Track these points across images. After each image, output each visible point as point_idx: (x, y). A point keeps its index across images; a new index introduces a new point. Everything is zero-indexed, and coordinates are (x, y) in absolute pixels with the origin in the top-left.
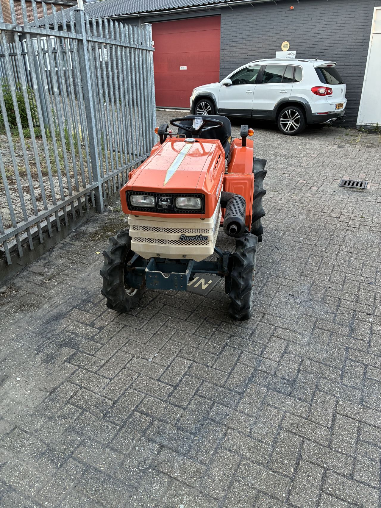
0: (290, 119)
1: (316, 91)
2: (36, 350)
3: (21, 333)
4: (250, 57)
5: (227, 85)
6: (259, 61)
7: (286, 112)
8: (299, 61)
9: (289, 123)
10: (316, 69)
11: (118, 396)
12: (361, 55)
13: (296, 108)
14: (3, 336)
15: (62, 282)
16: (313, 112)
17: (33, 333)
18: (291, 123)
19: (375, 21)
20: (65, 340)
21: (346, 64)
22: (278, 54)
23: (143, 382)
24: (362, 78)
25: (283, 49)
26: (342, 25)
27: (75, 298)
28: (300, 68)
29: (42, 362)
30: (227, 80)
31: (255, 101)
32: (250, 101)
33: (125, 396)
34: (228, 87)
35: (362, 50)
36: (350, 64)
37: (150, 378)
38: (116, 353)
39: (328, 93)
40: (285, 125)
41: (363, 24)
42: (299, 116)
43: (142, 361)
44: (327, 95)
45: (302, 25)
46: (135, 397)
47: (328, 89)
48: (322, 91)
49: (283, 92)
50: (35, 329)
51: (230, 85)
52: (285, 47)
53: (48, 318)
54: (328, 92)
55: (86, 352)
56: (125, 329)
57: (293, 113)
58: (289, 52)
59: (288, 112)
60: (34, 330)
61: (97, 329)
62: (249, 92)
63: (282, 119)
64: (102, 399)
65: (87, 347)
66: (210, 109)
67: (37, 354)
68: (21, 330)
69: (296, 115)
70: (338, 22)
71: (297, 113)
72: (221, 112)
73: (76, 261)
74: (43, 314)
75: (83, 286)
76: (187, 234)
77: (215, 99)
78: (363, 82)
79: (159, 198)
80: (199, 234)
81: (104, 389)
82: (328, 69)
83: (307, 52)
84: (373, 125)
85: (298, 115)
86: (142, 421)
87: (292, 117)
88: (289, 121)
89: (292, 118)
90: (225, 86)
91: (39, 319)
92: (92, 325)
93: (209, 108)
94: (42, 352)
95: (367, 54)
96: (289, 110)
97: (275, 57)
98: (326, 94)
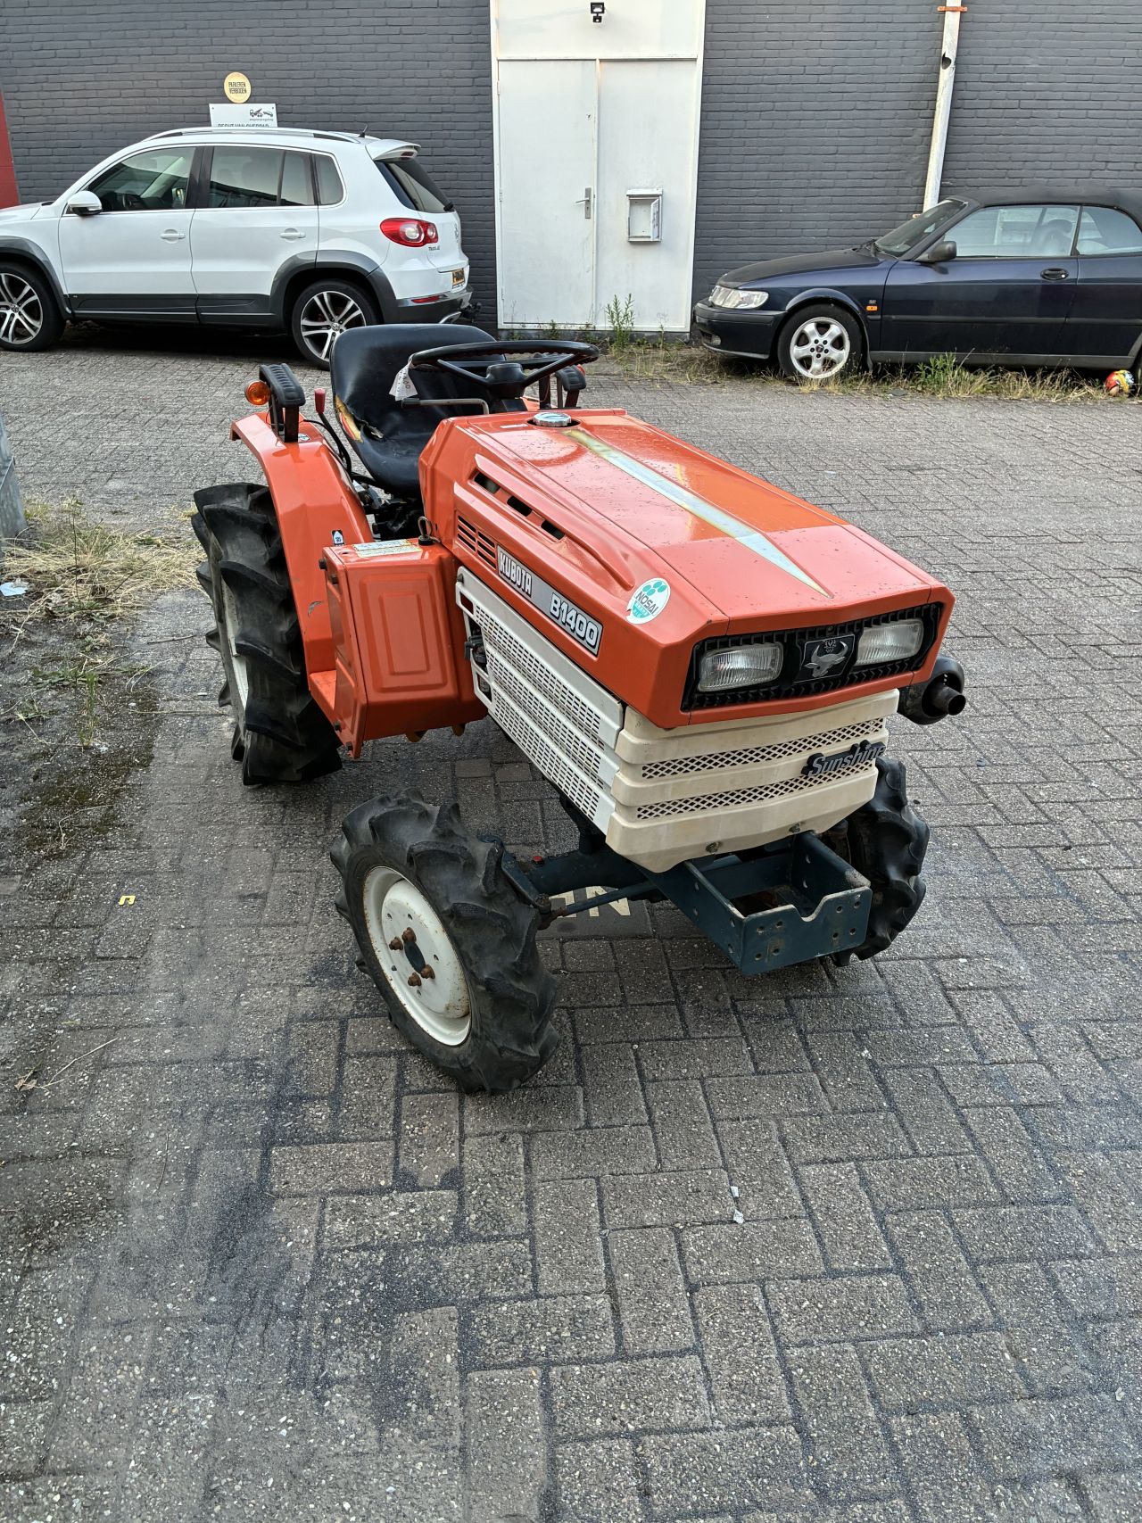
0: (331, 319)
1: (393, 230)
2: (299, 1387)
3: (156, 1345)
4: (118, 118)
5: (83, 212)
6: (181, 134)
7: (315, 298)
8: (316, 136)
9: (330, 332)
10: (377, 162)
11: (785, 1398)
12: (475, 125)
13: (345, 286)
14: (95, 1398)
15: (101, 1065)
16: (398, 297)
17: (207, 1319)
18: (338, 335)
19: (497, 22)
20: (365, 1288)
21: (436, 151)
22: (216, 110)
23: (799, 1304)
24: (488, 192)
25: (231, 96)
26: (405, 30)
27: (231, 1109)
28: (328, 161)
29: (377, 1422)
30: (79, 194)
31: (201, 267)
32: (182, 267)
33: (804, 1386)
34: (89, 222)
35: (474, 108)
36: (445, 151)
37: (803, 1279)
38: (606, 1247)
39: (428, 240)
40: (319, 341)
41: (466, 29)
42: (359, 312)
43: (718, 1232)
44: (428, 245)
45: (280, 23)
46: (837, 1371)
47: (424, 226)
48: (411, 231)
49: (291, 235)
50: (199, 1300)
51: (97, 212)
52: (236, 91)
53: (208, 1234)
54: (427, 236)
55: (496, 1293)
56: (537, 1145)
57: (338, 303)
58: (255, 107)
59: (322, 297)
60: (204, 1309)
61: (439, 1188)
62: (171, 235)
63: (305, 322)
64: (748, 1439)
65: (484, 1276)
66: (35, 297)
67: (322, 1399)
68: (147, 1336)
69: (349, 306)
70: (391, 21)
71: (352, 303)
72: (79, 307)
73: (74, 960)
74: (172, 1228)
75: (210, 1047)
76: (827, 751)
77: (49, 263)
78: (493, 204)
79: (816, 644)
81: (711, 1397)
82: (404, 162)
83: (312, 109)
84: (543, 327)
85: (354, 309)
86: (937, 1437)
87: (338, 314)
88: (328, 327)
89: (337, 318)
90: (75, 217)
91: (173, 1250)
92: (405, 1181)
93: (30, 294)
94: (328, 1382)
95: (491, 121)
96: (325, 294)
97: (207, 122)
98: (424, 242)
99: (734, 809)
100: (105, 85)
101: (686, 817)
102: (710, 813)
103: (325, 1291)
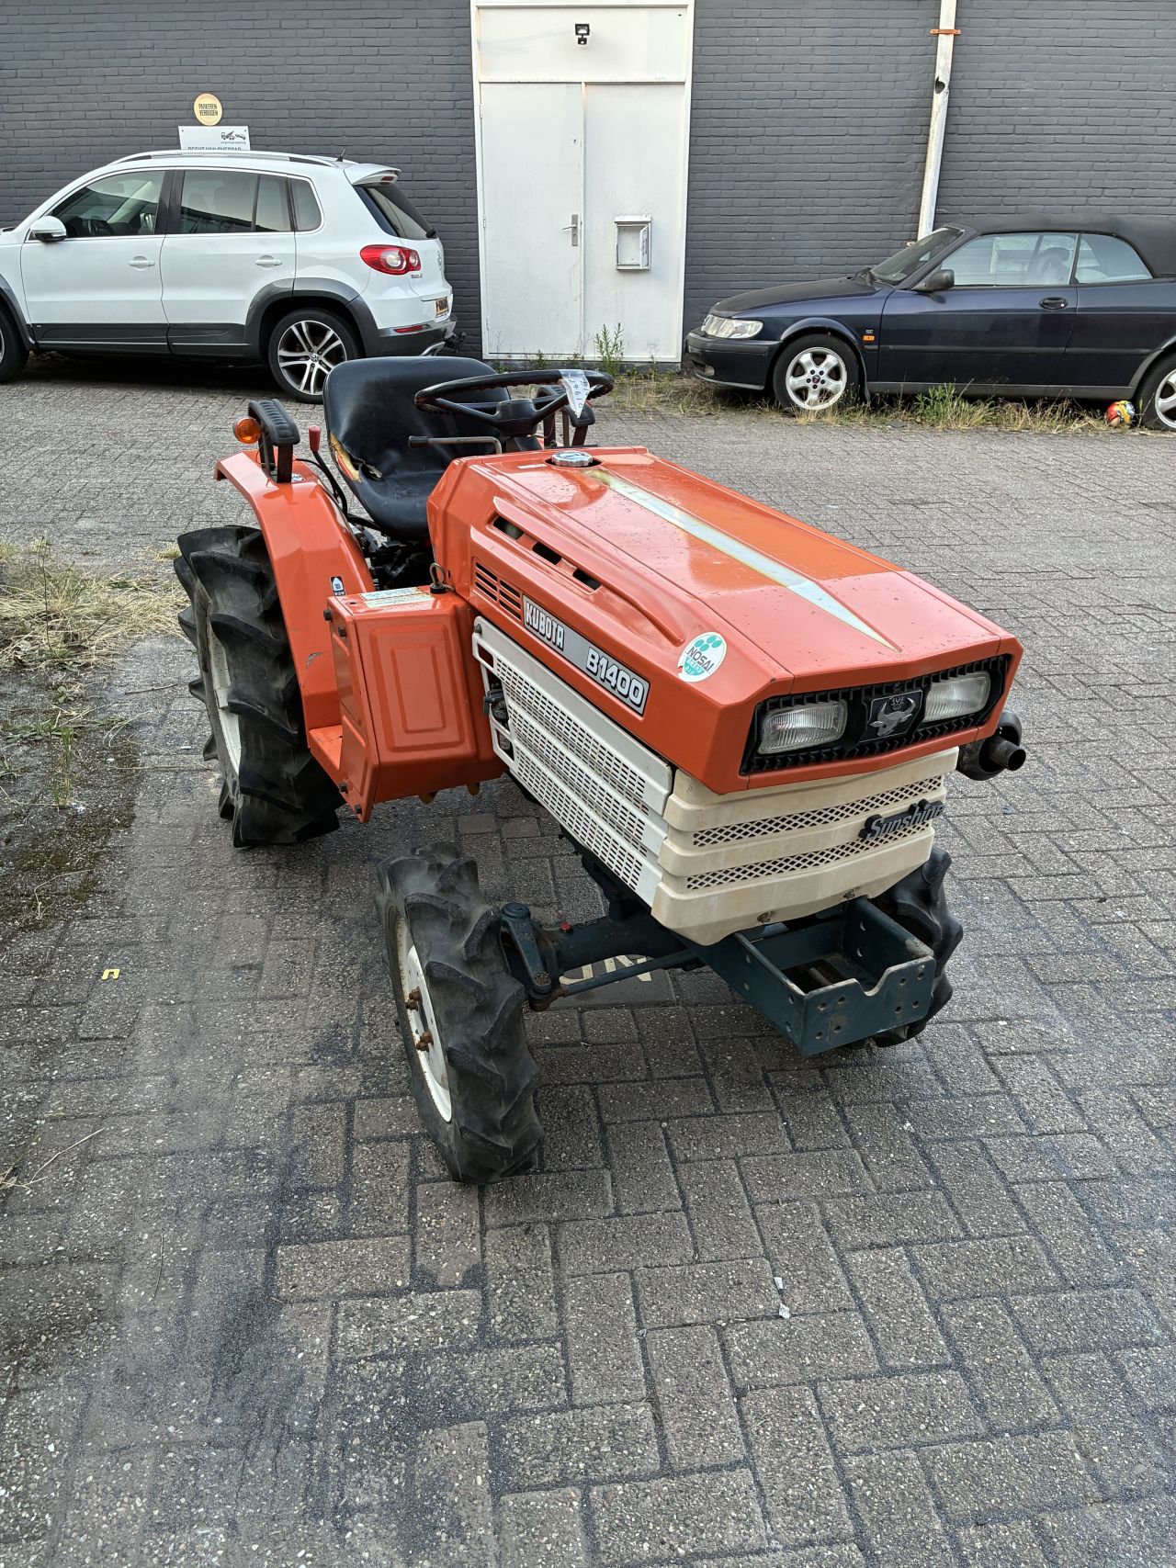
0: (310, 349)
1: (373, 258)
2: (317, 1517)
3: (157, 1473)
4: (84, 141)
5: (46, 238)
6: (149, 157)
7: (293, 328)
8: (292, 160)
9: (308, 363)
10: (357, 187)
11: (845, 1513)
12: (456, 150)
13: (324, 315)
14: (94, 1534)
15: (88, 1158)
16: (380, 326)
17: (213, 1444)
18: (317, 366)
19: (479, 44)
20: (384, 1403)
21: (417, 176)
22: (186, 133)
23: (855, 1407)
24: (470, 218)
25: (201, 118)
26: (383, 50)
27: (232, 1204)
28: (305, 185)
29: (404, 1554)
30: (41, 219)
31: (172, 295)
32: (152, 295)
33: (866, 1499)
34: (53, 248)
35: (456, 132)
36: (427, 175)
37: (858, 1378)
38: (644, 1349)
39: (410, 268)
40: (298, 372)
41: (446, 51)
42: (339, 342)
43: (763, 1330)
44: (410, 273)
45: (253, 43)
46: (899, 1481)
47: (406, 253)
48: (392, 259)
49: (267, 262)
50: (203, 1422)
51: (62, 238)
52: (206, 113)
53: (211, 1347)
54: (409, 264)
55: (528, 1405)
56: (565, 1235)
57: (317, 333)
58: (227, 130)
59: (299, 327)
60: (208, 1432)
61: (461, 1287)
62: (139, 262)
63: (282, 353)
64: (808, 1560)
65: (514, 1385)
67: (342, 1530)
68: (147, 1464)
69: (328, 336)
70: (368, 41)
71: (331, 333)
72: (43, 338)
73: (54, 1042)
74: (170, 1340)
75: (206, 1137)
76: (885, 811)
77: (10, 291)
78: (477, 231)
79: (883, 702)
80: (916, 800)
81: (767, 1515)
82: (384, 187)
83: (287, 132)
84: (530, 357)
85: (333, 339)
86: (1009, 1549)
87: (316, 344)
88: (307, 358)
89: (316, 349)
90: (38, 244)
91: (172, 1366)
92: (424, 1281)
94: (349, 1511)
95: (474, 146)
96: (303, 323)
97: (177, 145)
98: (406, 270)
99: (789, 876)
100: (69, 106)
101: (739, 886)
102: (764, 881)
103: (341, 1408)
